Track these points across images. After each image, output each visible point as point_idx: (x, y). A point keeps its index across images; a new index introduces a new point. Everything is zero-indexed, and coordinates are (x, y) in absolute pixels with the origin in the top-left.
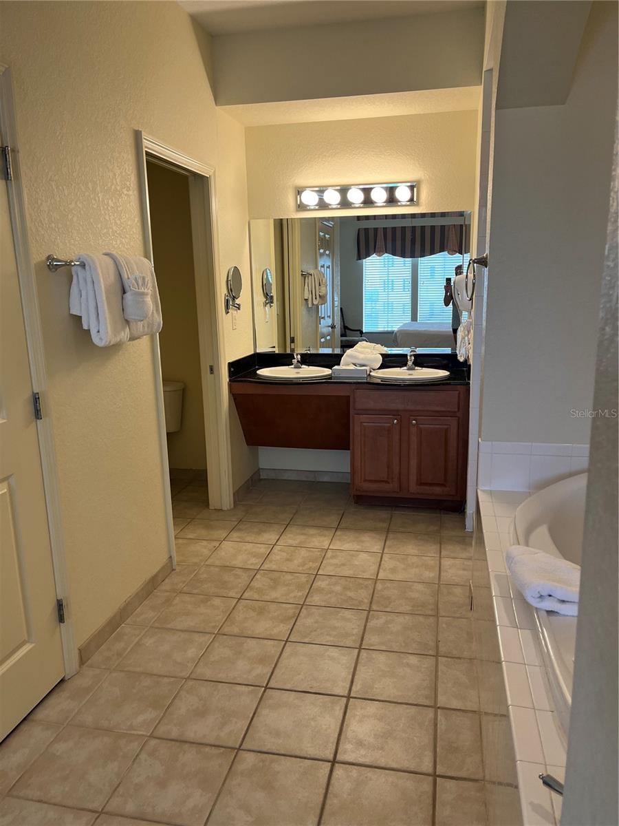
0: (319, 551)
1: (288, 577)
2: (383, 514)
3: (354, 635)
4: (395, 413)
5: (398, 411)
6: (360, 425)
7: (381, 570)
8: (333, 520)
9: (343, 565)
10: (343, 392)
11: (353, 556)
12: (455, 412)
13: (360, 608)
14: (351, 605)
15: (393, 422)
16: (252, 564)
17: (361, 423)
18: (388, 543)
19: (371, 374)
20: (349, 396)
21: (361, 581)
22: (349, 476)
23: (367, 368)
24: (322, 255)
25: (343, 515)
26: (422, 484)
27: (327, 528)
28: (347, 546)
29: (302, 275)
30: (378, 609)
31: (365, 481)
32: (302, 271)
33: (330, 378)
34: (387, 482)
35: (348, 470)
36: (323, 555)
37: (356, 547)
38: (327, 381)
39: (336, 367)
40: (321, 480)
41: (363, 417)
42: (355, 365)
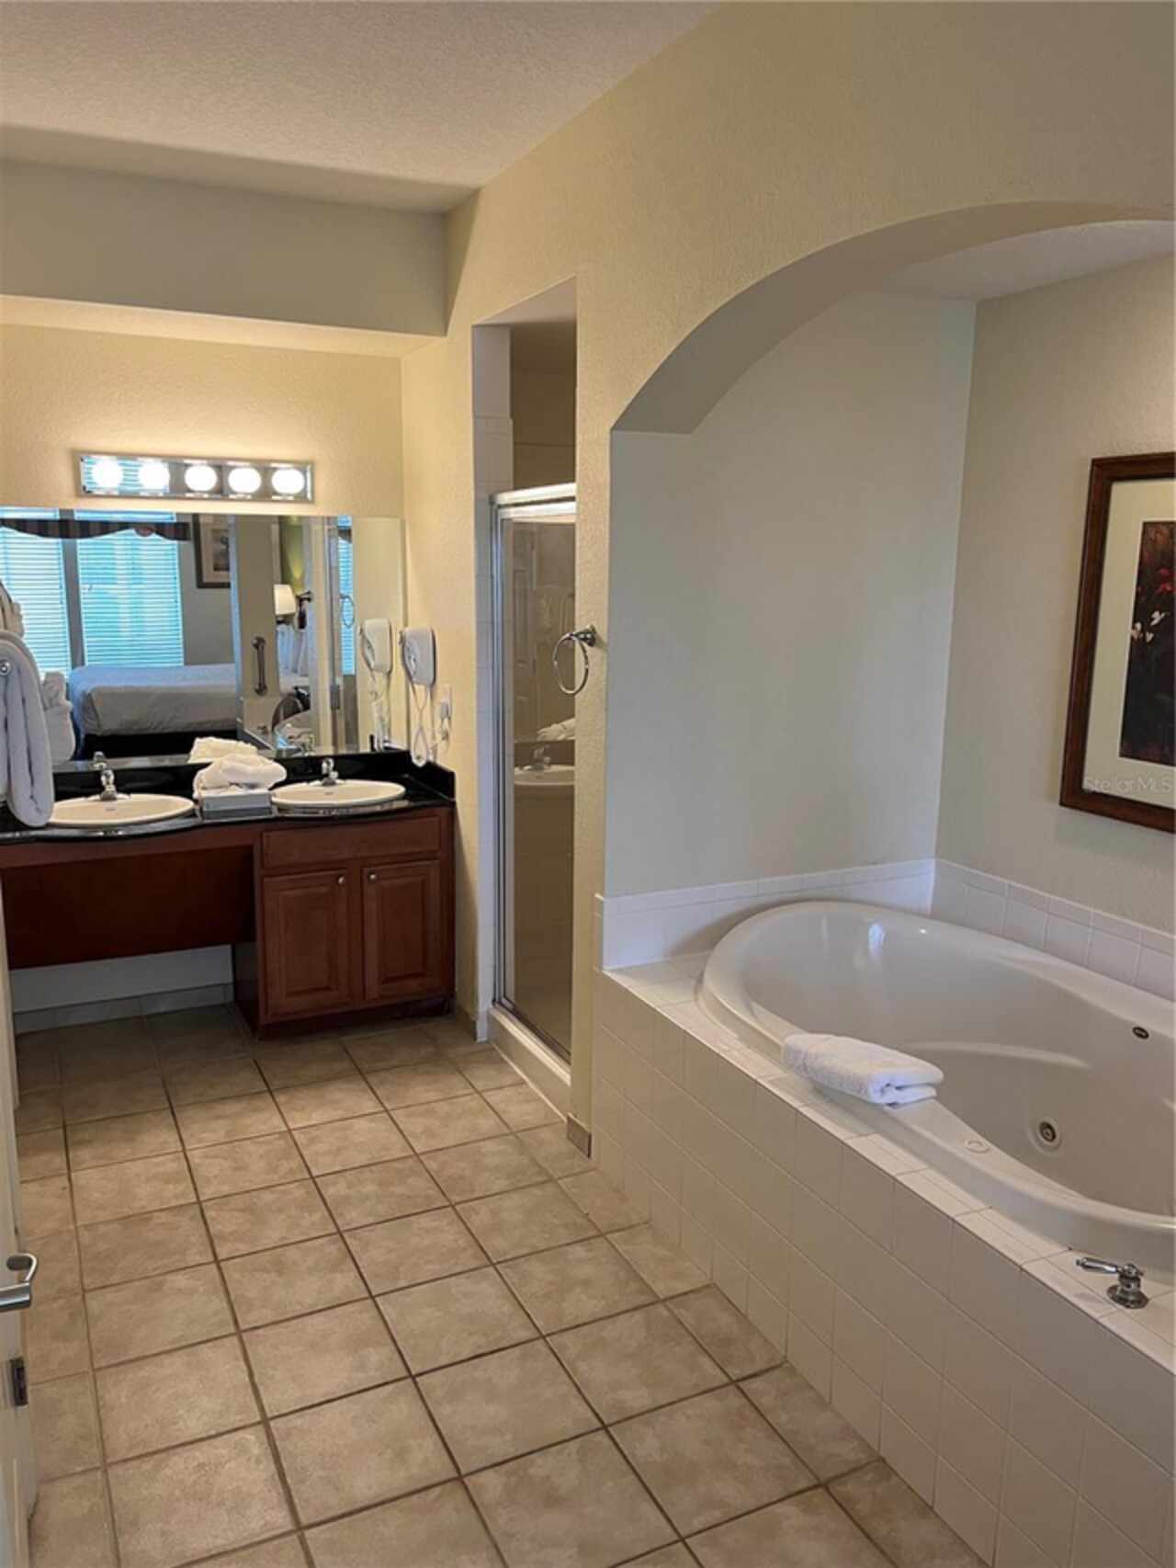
0: (279, 1139)
1: (268, 1197)
2: (326, 1046)
3: (464, 1249)
4: (338, 866)
5: (344, 861)
6: (276, 895)
7: (410, 1139)
8: (249, 1079)
9: (342, 1148)
11: (344, 1129)
12: (435, 852)
13: (434, 1207)
14: (419, 1206)
15: (338, 881)
16: (176, 1197)
17: (278, 891)
18: (378, 1092)
19: (273, 800)
20: (250, 848)
21: (398, 1165)
26: (388, 980)
27: (252, 1095)
28: (317, 1117)
30: (461, 1198)
31: (289, 994)
34: (327, 989)
36: (292, 1142)
37: (333, 1113)
40: (154, 1010)
41: (280, 881)
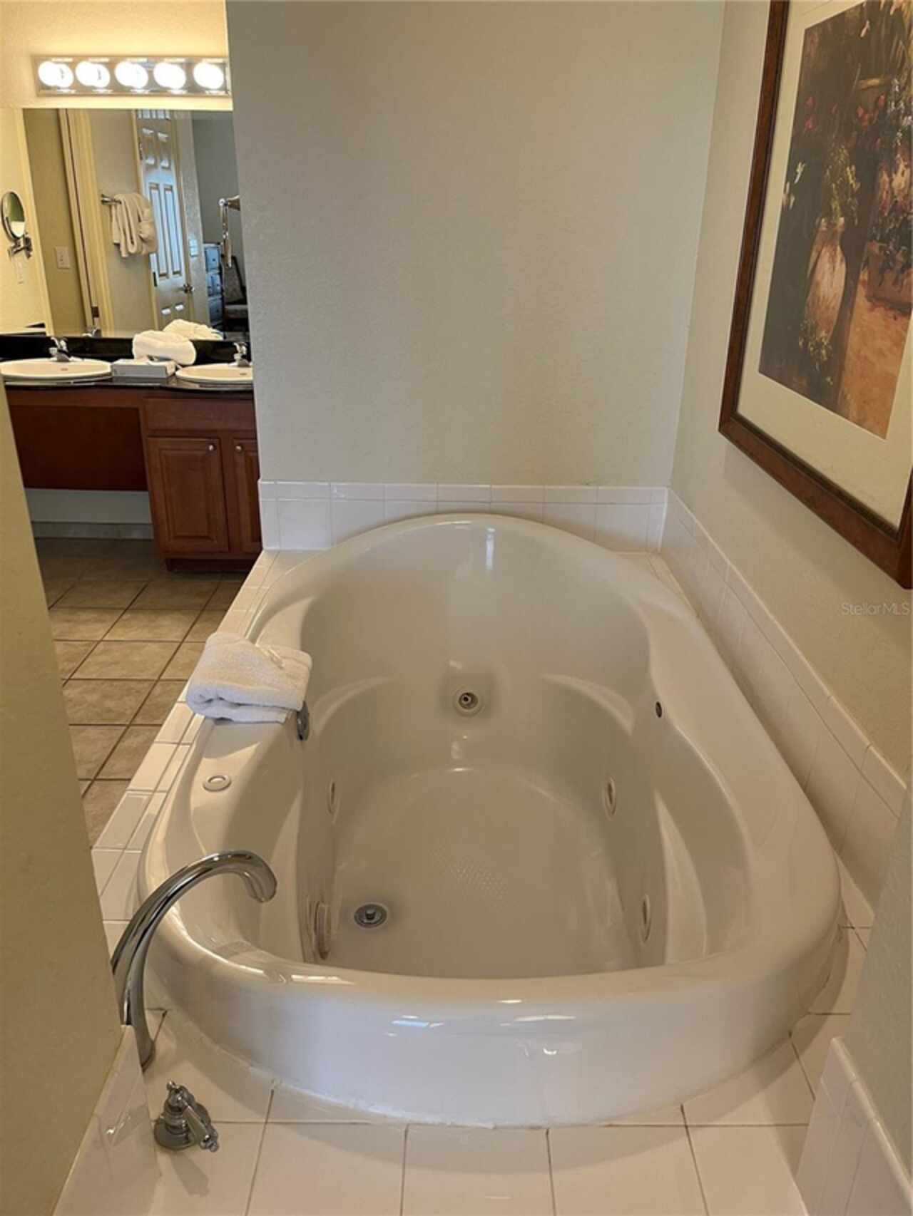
0: (85, 645)
2: (206, 584)
3: (92, 762)
4: (211, 435)
5: (215, 431)
6: (158, 452)
7: (169, 667)
8: (126, 596)
9: (116, 663)
10: (127, 401)
11: (135, 648)
13: (117, 723)
14: (103, 720)
15: (208, 448)
17: (161, 450)
18: (197, 626)
19: (178, 373)
20: (137, 409)
21: (133, 684)
22: (151, 528)
23: (172, 363)
24: (149, 168)
25: (143, 589)
27: (112, 609)
28: (133, 634)
29: (103, 202)
30: (143, 722)
31: (176, 537)
32: (103, 196)
33: (111, 380)
35: (148, 519)
36: (90, 650)
37: (146, 634)
38: (103, 385)
39: (120, 362)
41: (163, 442)
42: (151, 358)
